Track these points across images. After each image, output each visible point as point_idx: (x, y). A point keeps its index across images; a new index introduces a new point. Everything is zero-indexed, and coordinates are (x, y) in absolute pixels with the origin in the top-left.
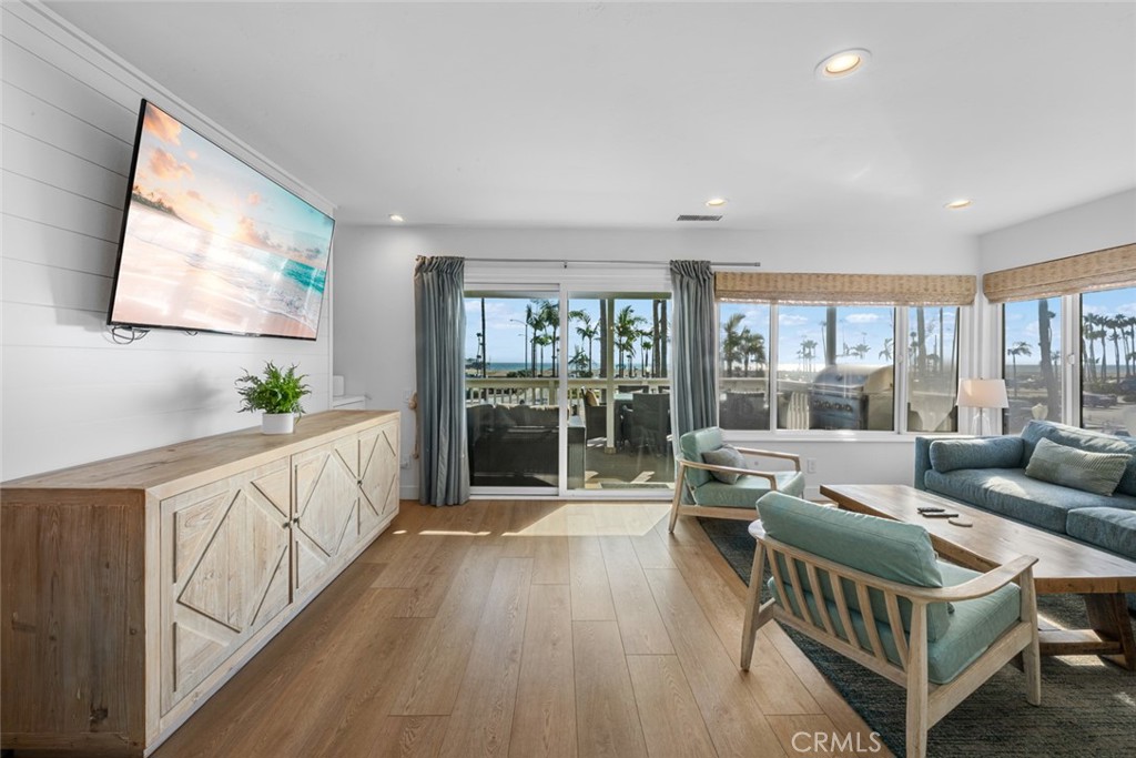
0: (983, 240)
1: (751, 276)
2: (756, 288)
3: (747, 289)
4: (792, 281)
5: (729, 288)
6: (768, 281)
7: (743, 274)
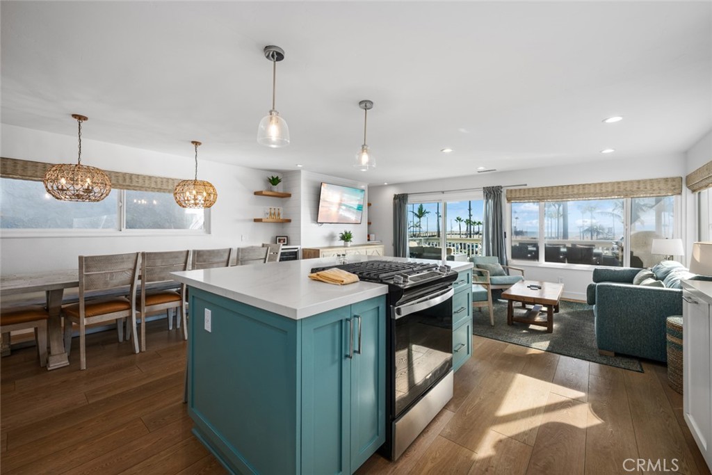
1: (524, 190)
2: (527, 195)
3: (522, 196)
4: (547, 190)
5: (513, 196)
6: (533, 192)
7: (520, 190)
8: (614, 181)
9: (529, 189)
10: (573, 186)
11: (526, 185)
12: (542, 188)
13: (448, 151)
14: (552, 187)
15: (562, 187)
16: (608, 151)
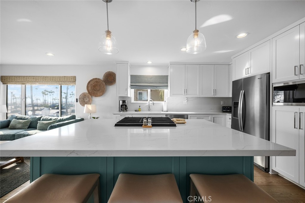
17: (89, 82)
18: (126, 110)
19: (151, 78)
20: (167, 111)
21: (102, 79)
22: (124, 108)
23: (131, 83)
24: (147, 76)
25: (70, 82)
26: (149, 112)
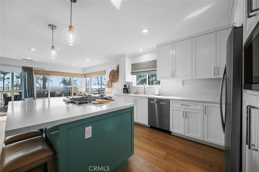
0: (84, 69)
1: (43, 71)
2: (44, 73)
3: (42, 73)
4: (52, 72)
5: (38, 73)
6: (47, 72)
7: (41, 70)
8: (71, 72)
9: (45, 71)
10: (60, 72)
11: (44, 69)
12: (50, 71)
13: (33, 49)
14: (54, 72)
15: (57, 72)
16: (74, 65)
17: (110, 73)
18: (127, 92)
19: (146, 64)
20: (159, 95)
21: (116, 70)
22: (126, 91)
23: (132, 70)
24: (143, 63)
25: (104, 74)
26: (144, 95)
